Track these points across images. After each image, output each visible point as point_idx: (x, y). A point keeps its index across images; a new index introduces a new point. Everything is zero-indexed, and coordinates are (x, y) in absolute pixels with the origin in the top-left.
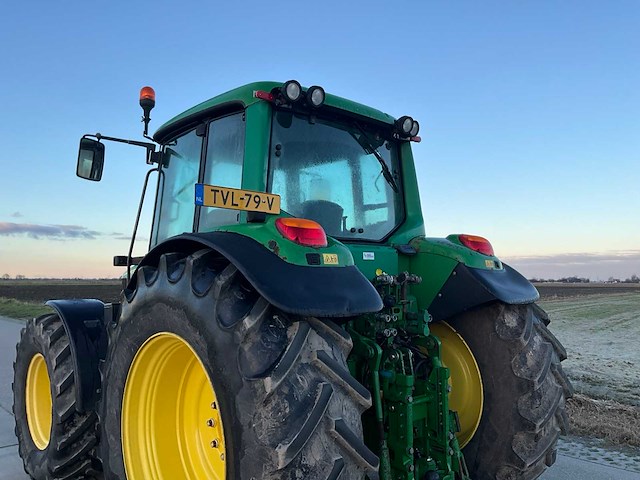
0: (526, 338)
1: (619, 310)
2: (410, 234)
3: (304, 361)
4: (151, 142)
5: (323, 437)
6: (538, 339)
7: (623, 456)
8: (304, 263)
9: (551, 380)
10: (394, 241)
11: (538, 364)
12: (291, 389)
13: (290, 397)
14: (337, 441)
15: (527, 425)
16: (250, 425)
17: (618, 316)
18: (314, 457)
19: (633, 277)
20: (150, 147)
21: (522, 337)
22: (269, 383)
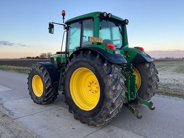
0: (151, 69)
1: (163, 66)
2: (126, 47)
3: (115, 72)
4: (65, 24)
5: (119, 85)
6: (153, 69)
7: (166, 96)
8: (112, 53)
9: (155, 78)
10: (123, 48)
11: (153, 74)
12: (114, 77)
13: (114, 78)
14: (121, 86)
15: (150, 87)
16: (107, 83)
17: (163, 68)
18: (118, 88)
19: (167, 57)
20: (64, 25)
21: (150, 69)
22: (111, 75)
